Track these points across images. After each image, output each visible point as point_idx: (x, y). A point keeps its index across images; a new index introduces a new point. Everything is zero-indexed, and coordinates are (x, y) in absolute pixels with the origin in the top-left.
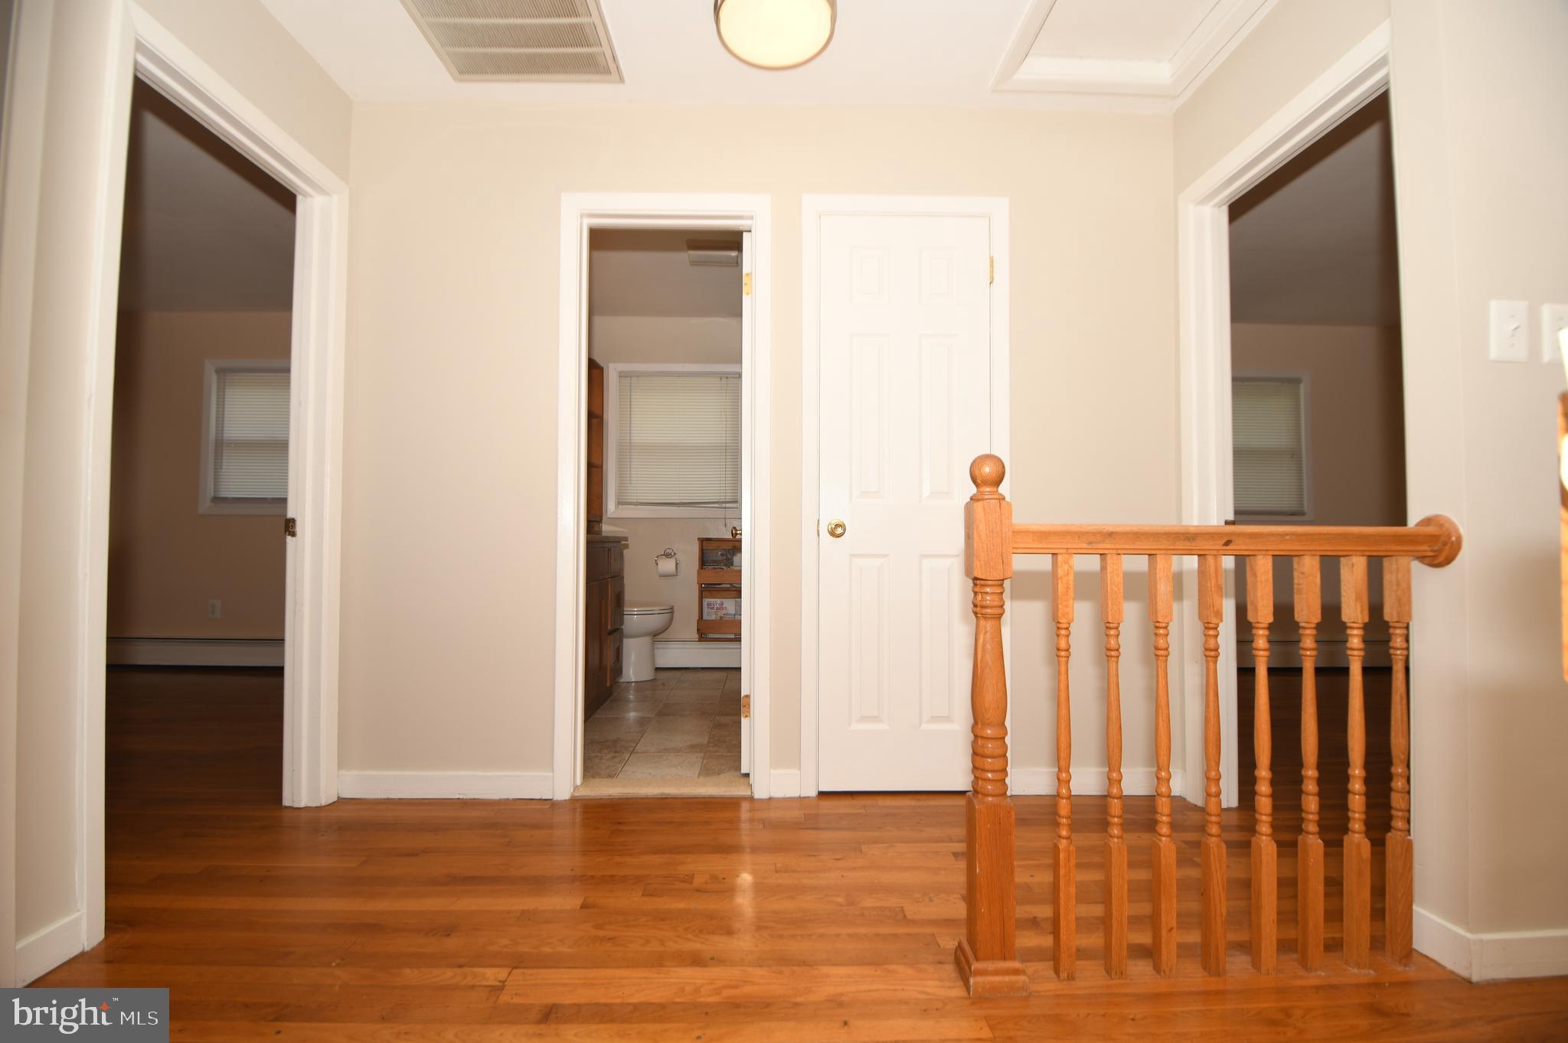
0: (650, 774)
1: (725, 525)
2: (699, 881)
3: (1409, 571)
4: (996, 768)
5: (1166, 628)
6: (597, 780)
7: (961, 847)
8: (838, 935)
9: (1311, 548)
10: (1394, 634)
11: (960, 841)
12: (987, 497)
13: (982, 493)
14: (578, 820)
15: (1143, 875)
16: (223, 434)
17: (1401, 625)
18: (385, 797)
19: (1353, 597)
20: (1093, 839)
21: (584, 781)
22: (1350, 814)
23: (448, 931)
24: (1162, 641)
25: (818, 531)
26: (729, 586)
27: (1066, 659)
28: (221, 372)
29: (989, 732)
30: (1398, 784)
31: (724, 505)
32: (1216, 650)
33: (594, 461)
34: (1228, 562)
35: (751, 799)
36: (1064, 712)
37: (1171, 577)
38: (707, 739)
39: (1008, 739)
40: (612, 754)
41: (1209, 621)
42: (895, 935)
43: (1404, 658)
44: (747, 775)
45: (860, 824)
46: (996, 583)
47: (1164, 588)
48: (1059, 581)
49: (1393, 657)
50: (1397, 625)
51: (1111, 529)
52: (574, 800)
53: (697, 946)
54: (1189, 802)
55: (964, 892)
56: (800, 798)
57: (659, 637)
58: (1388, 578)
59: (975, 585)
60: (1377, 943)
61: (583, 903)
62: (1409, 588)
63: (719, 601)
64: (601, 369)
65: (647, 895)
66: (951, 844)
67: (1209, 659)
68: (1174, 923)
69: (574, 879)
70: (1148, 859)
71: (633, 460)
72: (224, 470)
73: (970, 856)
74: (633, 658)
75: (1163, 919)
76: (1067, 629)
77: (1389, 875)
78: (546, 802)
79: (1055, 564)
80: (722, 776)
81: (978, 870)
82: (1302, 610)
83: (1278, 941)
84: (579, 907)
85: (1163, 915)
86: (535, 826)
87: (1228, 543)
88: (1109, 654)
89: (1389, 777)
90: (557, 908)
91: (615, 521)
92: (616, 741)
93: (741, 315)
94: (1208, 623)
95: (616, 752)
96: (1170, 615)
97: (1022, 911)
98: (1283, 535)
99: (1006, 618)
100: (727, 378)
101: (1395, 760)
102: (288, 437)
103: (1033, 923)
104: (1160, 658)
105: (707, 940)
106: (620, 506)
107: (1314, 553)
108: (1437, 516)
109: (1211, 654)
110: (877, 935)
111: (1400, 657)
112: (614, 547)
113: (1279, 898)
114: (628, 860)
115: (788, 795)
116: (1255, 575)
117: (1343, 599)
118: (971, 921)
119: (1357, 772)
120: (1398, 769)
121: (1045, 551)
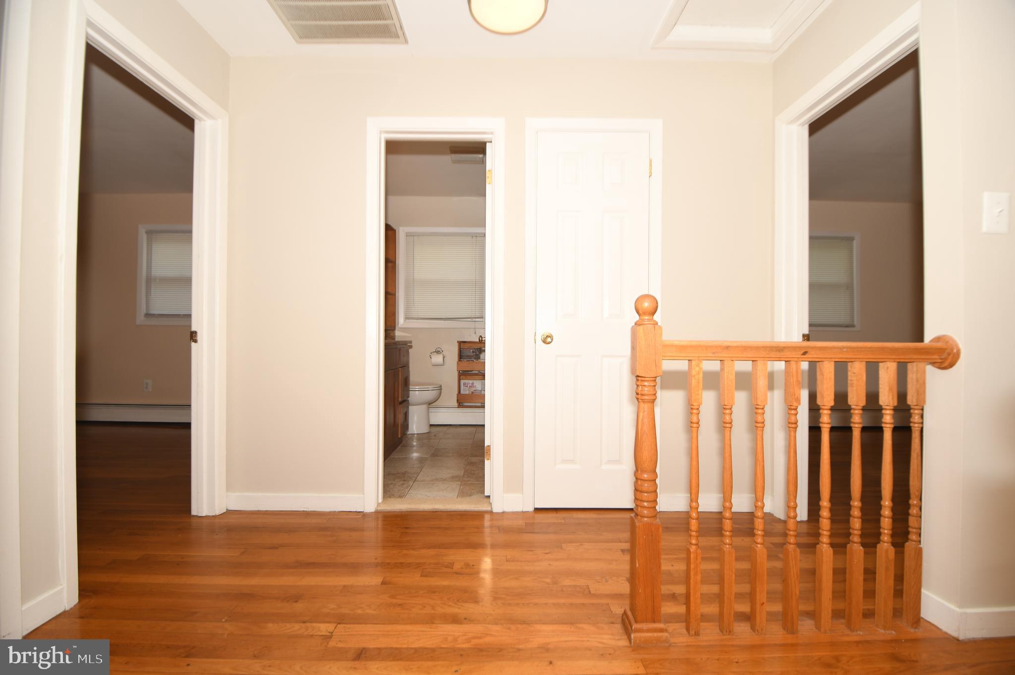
0: (426, 495)
1: (475, 333)
2: (457, 567)
3: (924, 372)
4: (650, 499)
5: (763, 409)
6: (392, 500)
7: (626, 546)
8: (546, 604)
9: (860, 357)
10: (914, 413)
11: (626, 542)
12: (646, 323)
13: (643, 320)
14: (380, 526)
15: (745, 565)
16: (151, 273)
17: (918, 407)
18: (257, 510)
19: (887, 389)
20: (713, 541)
21: (384, 500)
22: (882, 530)
23: (296, 598)
24: (760, 418)
25: (535, 340)
26: (477, 372)
27: (697, 429)
28: (149, 233)
29: (645, 476)
30: (913, 511)
31: (474, 320)
32: (796, 423)
33: (390, 290)
34: (805, 366)
35: (491, 512)
36: (694, 463)
37: (767, 375)
38: (463, 472)
39: (658, 481)
40: (402, 482)
41: (791, 404)
42: (583, 604)
43: (920, 429)
44: (489, 497)
45: (561, 530)
46: (652, 379)
47: (762, 383)
48: (693, 378)
49: (912, 428)
50: (916, 407)
51: (728, 344)
52: (377, 512)
53: (455, 610)
54: (775, 517)
55: (628, 576)
56: (523, 512)
57: (432, 405)
58: (911, 376)
59: (638, 380)
60: (897, 613)
61: (383, 581)
62: (924, 383)
63: (471, 382)
64: (394, 231)
65: (424, 576)
66: (620, 544)
67: (791, 429)
68: (765, 600)
69: (377, 565)
70: (747, 555)
71: (415, 290)
72: (152, 296)
73: (632, 552)
74: (415, 418)
75: (758, 597)
76: (698, 409)
77: (906, 570)
78: (359, 514)
79: (690, 366)
80: (472, 497)
81: (637, 565)
82: (853, 398)
83: (833, 611)
84: (380, 584)
85: (758, 594)
86: (353, 529)
87: (805, 353)
88: (725, 426)
89: (908, 506)
90: (366, 584)
91: (404, 329)
92: (404, 474)
93: (485, 195)
94: (791, 406)
95: (404, 481)
96: (766, 400)
97: (665, 589)
98: (841, 348)
99: (658, 401)
100: (476, 236)
101: (912, 496)
102: (191, 275)
103: (673, 597)
104: (759, 428)
105: (462, 606)
106: (407, 320)
107: (861, 360)
108: (944, 336)
109: (791, 426)
110: (571, 604)
111: (917, 429)
112: (403, 348)
113: (834, 582)
114: (412, 552)
115: (515, 510)
116: (822, 374)
117: (881, 390)
118: (633, 595)
119: (887, 503)
120: (913, 501)
121: (684, 358)
